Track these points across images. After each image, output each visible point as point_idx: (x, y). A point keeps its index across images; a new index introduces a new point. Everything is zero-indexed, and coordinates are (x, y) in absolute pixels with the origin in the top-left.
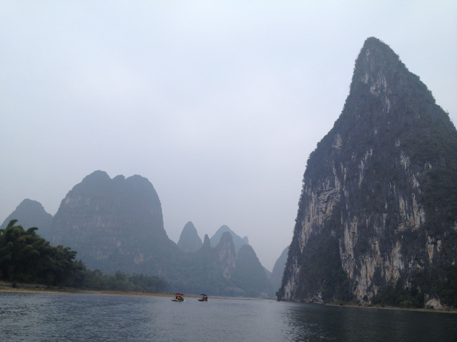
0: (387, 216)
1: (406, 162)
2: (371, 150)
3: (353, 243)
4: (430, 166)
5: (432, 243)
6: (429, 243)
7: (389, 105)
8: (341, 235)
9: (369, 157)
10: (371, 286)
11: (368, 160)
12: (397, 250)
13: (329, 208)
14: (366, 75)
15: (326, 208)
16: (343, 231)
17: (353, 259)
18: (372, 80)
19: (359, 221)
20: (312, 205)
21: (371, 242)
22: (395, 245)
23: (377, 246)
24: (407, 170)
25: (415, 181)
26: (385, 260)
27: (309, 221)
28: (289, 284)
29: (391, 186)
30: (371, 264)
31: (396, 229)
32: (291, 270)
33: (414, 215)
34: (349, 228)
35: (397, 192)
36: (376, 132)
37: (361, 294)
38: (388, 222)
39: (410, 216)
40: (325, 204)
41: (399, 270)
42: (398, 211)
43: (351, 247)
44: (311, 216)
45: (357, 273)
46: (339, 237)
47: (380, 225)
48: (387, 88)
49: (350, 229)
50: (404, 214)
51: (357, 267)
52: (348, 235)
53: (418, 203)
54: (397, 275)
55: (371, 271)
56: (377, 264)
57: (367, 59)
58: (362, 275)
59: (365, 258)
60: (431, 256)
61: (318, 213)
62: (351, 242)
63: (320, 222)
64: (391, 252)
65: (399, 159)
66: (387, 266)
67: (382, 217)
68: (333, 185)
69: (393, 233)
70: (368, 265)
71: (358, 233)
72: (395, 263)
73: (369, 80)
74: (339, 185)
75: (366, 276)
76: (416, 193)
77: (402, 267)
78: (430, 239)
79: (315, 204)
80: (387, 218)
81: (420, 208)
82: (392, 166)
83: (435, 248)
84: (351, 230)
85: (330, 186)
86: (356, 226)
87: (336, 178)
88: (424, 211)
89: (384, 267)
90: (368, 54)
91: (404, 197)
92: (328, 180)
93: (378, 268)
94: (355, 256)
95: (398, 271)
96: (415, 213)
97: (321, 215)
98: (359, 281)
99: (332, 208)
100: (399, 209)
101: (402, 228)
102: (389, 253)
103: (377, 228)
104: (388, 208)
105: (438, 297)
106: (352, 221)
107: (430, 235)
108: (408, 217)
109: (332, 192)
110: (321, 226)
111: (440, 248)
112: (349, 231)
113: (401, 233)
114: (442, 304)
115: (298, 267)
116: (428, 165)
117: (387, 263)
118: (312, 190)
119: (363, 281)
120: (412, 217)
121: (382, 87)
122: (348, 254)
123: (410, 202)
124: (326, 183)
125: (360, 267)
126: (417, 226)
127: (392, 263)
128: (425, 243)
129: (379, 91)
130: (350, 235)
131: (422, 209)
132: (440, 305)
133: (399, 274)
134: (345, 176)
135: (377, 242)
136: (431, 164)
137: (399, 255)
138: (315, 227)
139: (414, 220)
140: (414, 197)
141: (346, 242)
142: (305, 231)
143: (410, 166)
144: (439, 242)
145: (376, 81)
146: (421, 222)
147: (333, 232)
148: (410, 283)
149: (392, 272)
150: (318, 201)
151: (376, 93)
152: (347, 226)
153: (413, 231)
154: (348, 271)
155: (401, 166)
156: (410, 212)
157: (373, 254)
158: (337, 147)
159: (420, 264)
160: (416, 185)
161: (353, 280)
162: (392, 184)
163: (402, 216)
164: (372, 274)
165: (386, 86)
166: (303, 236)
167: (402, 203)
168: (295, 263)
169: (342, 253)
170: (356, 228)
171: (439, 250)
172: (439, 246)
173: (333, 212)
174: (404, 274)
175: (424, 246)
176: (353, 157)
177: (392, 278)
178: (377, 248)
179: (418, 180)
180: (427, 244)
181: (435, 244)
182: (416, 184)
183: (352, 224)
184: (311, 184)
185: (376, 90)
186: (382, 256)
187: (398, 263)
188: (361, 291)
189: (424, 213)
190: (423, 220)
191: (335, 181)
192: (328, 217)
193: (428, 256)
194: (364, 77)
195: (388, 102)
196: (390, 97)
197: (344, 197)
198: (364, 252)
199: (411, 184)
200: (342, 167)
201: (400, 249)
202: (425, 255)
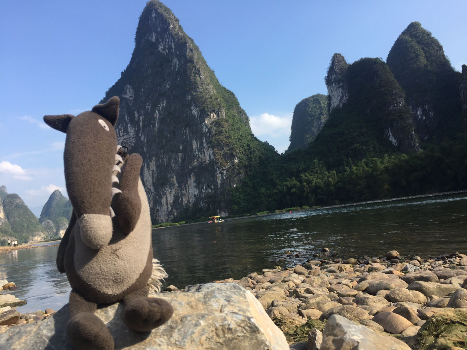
0: (182, 155)
1: (196, 113)
2: (165, 102)
3: (153, 179)
4: (215, 115)
5: (220, 173)
6: (218, 173)
7: (177, 64)
9: (162, 107)
10: (172, 211)
11: (162, 110)
12: (192, 181)
14: (153, 34)
16: (142, 170)
17: (153, 192)
18: (160, 39)
19: (158, 161)
21: (170, 177)
22: (190, 177)
23: (175, 179)
24: (197, 119)
25: (204, 127)
26: (182, 189)
29: (184, 131)
30: (170, 194)
31: (191, 165)
33: (204, 153)
35: (190, 136)
36: (167, 86)
37: (162, 219)
38: (183, 160)
39: (201, 154)
41: (195, 195)
43: (151, 183)
45: (157, 202)
47: (176, 162)
48: (175, 49)
49: (149, 168)
50: (197, 153)
51: (157, 197)
52: (148, 173)
53: (207, 144)
54: (192, 199)
55: (171, 199)
56: (176, 193)
57: (153, 20)
58: (163, 204)
59: (165, 189)
60: (219, 182)
62: (150, 179)
64: (187, 183)
65: (192, 110)
66: (184, 194)
67: (178, 156)
68: (126, 131)
69: (188, 168)
70: (168, 195)
71: (157, 170)
72: (190, 191)
73: (157, 39)
74: (132, 131)
75: (167, 204)
76: (206, 137)
77: (196, 193)
78: (218, 171)
80: (182, 157)
81: (209, 147)
82: (185, 116)
83: (222, 176)
84: (151, 169)
85: (124, 132)
86: (155, 165)
87: (129, 124)
88: (212, 150)
89: (181, 195)
90: (153, 15)
91: (196, 140)
92: (121, 127)
93: (177, 196)
94: (155, 190)
95: (193, 196)
96: (205, 152)
98: (161, 209)
100: (192, 149)
101: (195, 163)
102: (185, 184)
103: (174, 165)
104: (183, 149)
106: (151, 161)
107: (218, 167)
108: (200, 155)
109: (126, 137)
111: (225, 176)
112: (148, 170)
113: (194, 168)
116: (213, 115)
117: (184, 191)
119: (165, 207)
120: (203, 155)
121: (170, 48)
122: (148, 189)
123: (202, 144)
124: (120, 130)
125: (161, 197)
126: (207, 162)
127: (187, 191)
128: (214, 173)
129: (167, 51)
130: (149, 173)
131: (211, 148)
133: (194, 198)
134: (141, 123)
135: (174, 176)
137: (193, 185)
139: (205, 157)
140: (205, 140)
141: (145, 179)
143: (200, 115)
144: (225, 172)
145: (163, 41)
146: (210, 158)
148: (204, 204)
149: (188, 197)
151: (164, 52)
152: (146, 165)
153: (204, 165)
155: (193, 116)
156: (201, 151)
157: (172, 185)
158: (127, 97)
159: (211, 189)
160: (205, 130)
162: (186, 130)
163: (195, 155)
164: (172, 201)
165: (173, 47)
167: (194, 144)
170: (154, 167)
171: (225, 178)
172: (224, 174)
174: (198, 198)
175: (214, 176)
176: (147, 107)
177: (188, 202)
178: (175, 182)
179: (207, 126)
180: (216, 173)
181: (222, 173)
183: (151, 164)
185: (164, 49)
186: (179, 186)
187: (193, 190)
188: (162, 216)
189: (212, 152)
190: (212, 156)
191: (129, 127)
193: (217, 183)
194: (152, 36)
195: (176, 61)
196: (178, 56)
197: (141, 142)
198: (163, 185)
199: (201, 129)
200: (136, 115)
201: (194, 179)
202: (215, 182)
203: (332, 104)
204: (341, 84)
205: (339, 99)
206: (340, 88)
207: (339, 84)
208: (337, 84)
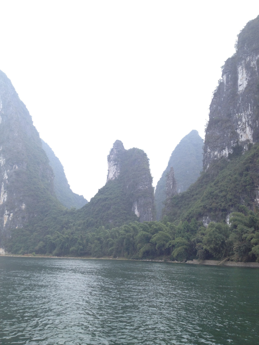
1: (3, 162)
4: (17, 167)
5: (8, 215)
6: (6, 215)
24: (2, 167)
25: (6, 174)
33: (0, 196)
53: (4, 189)
60: (5, 222)
76: (5, 183)
78: (6, 212)
81: (5, 192)
83: (8, 218)
88: (7, 194)
96: (2, 195)
105: (4, 247)
107: (7, 210)
111: (11, 218)
114: (5, 251)
116: (16, 166)
126: (1, 203)
128: (3, 214)
131: (6, 193)
132: (4, 252)
136: (18, 166)
139: (0, 199)
140: (3, 185)
143: (5, 165)
144: (12, 214)
146: (4, 201)
155: (0, 164)
165: (1, 107)
171: (10, 219)
172: (11, 216)
175: (2, 216)
179: (8, 175)
180: (4, 214)
181: (9, 215)
182: (6, 177)
189: (6, 196)
190: (5, 200)
193: (3, 222)
196: (2, 115)
199: (3, 176)
205: (113, 173)
206: (116, 166)
208: (114, 162)
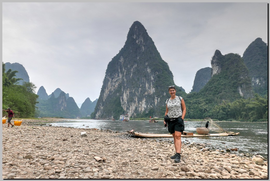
2: (136, 65)
3: (127, 98)
4: (157, 73)
5: (157, 99)
8: (122, 95)
9: (135, 67)
10: (134, 113)
12: (144, 101)
13: (116, 85)
15: (115, 84)
16: (123, 93)
18: (137, 38)
19: (130, 90)
20: (109, 83)
21: (134, 98)
22: (143, 99)
23: (136, 99)
24: (149, 74)
25: (152, 77)
27: (108, 89)
28: (98, 113)
29: (143, 79)
30: (134, 106)
32: (99, 108)
34: (126, 93)
35: (145, 81)
38: (141, 91)
40: (115, 83)
41: (144, 108)
42: (145, 87)
43: (126, 100)
44: (109, 87)
45: (128, 109)
46: (121, 96)
47: (138, 92)
48: (143, 42)
50: (147, 89)
52: (125, 95)
53: (152, 85)
54: (143, 109)
55: (134, 108)
56: (136, 106)
57: (136, 29)
58: (130, 109)
59: (132, 103)
60: (156, 103)
61: (112, 86)
62: (126, 98)
63: (112, 89)
64: (141, 102)
65: (147, 69)
67: (139, 89)
68: (118, 76)
69: (143, 95)
71: (129, 94)
72: (143, 106)
73: (136, 38)
74: (121, 76)
75: (132, 110)
76: (152, 82)
79: (111, 83)
80: (141, 90)
81: (153, 87)
82: (144, 72)
83: (157, 101)
84: (127, 94)
85: (117, 76)
87: (120, 73)
89: (139, 107)
90: (136, 27)
91: (148, 83)
94: (128, 103)
97: (113, 87)
98: (129, 112)
99: (117, 85)
100: (146, 87)
101: (146, 93)
104: (142, 86)
106: (127, 90)
107: (156, 96)
109: (118, 78)
110: (113, 91)
113: (146, 95)
115: (102, 107)
117: (140, 105)
118: (110, 77)
119: (131, 112)
120: (150, 90)
121: (141, 42)
122: (125, 102)
123: (150, 85)
124: (116, 75)
125: (129, 106)
129: (140, 43)
134: (125, 73)
135: (136, 98)
137: (144, 103)
138: (110, 92)
141: (124, 98)
142: (106, 93)
143: (151, 72)
144: (159, 99)
145: (139, 39)
146: (153, 92)
147: (118, 94)
148: (148, 112)
149: (142, 108)
150: (112, 82)
152: (125, 92)
153: (150, 95)
154: (124, 108)
155: (148, 72)
156: (149, 88)
157: (135, 102)
158: (121, 61)
159: (152, 106)
161: (126, 112)
165: (143, 41)
166: (105, 95)
167: (147, 85)
168: (101, 105)
169: (122, 102)
170: (128, 93)
171: (159, 101)
173: (118, 86)
174: (146, 109)
175: (154, 100)
176: (128, 66)
177: (141, 110)
178: (137, 100)
179: (153, 77)
181: (158, 99)
182: (152, 79)
183: (127, 91)
184: (109, 75)
185: (139, 42)
186: (138, 103)
187: (144, 105)
189: (154, 89)
192: (116, 88)
193: (155, 103)
194: (134, 36)
195: (143, 48)
196: (144, 46)
197: (124, 81)
198: (131, 101)
199: (151, 79)
200: (123, 70)
201: (145, 100)
202: (154, 103)
203: (213, 73)
204: (218, 64)
205: (217, 71)
206: (218, 66)
207: (217, 64)
208: (216, 64)
